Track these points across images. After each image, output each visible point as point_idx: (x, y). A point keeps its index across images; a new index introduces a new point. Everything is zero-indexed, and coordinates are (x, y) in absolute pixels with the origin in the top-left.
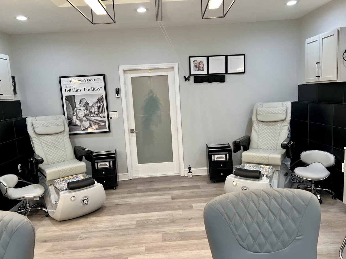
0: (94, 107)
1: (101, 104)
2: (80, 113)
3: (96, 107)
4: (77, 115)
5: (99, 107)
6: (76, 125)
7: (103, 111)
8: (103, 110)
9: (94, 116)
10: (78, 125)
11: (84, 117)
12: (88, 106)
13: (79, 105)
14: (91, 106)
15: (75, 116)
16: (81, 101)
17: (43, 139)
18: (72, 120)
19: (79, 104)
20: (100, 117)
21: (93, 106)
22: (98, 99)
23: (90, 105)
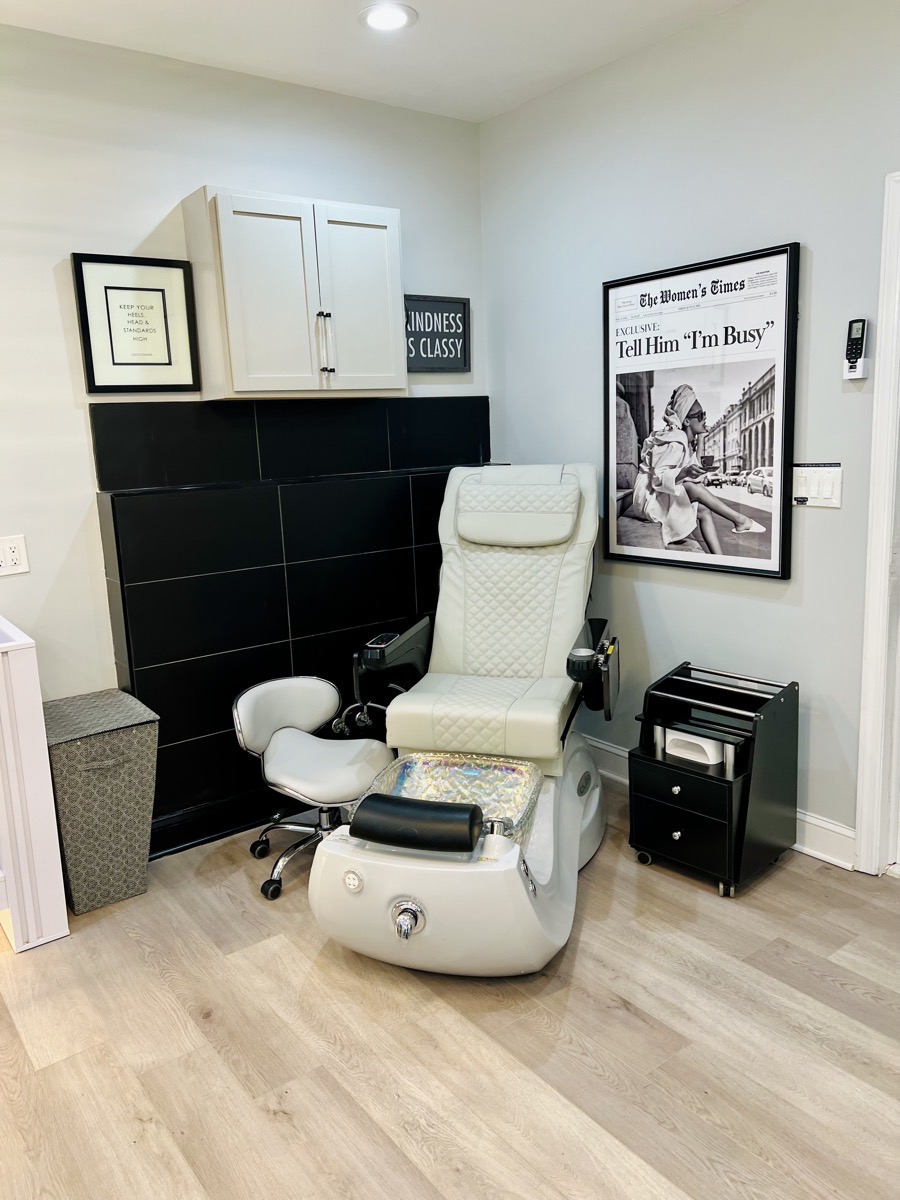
0: (725, 436)
1: (762, 416)
2: (664, 463)
3: (734, 435)
4: (652, 469)
5: (747, 434)
6: (644, 519)
7: (767, 457)
8: (763, 454)
9: (718, 484)
10: (652, 522)
11: (678, 479)
12: (699, 427)
13: (665, 420)
14: (713, 429)
15: (644, 472)
16: (672, 404)
17: (478, 561)
18: (632, 493)
19: (663, 414)
20: (746, 488)
21: (722, 426)
22: (750, 389)
23: (710, 421)
